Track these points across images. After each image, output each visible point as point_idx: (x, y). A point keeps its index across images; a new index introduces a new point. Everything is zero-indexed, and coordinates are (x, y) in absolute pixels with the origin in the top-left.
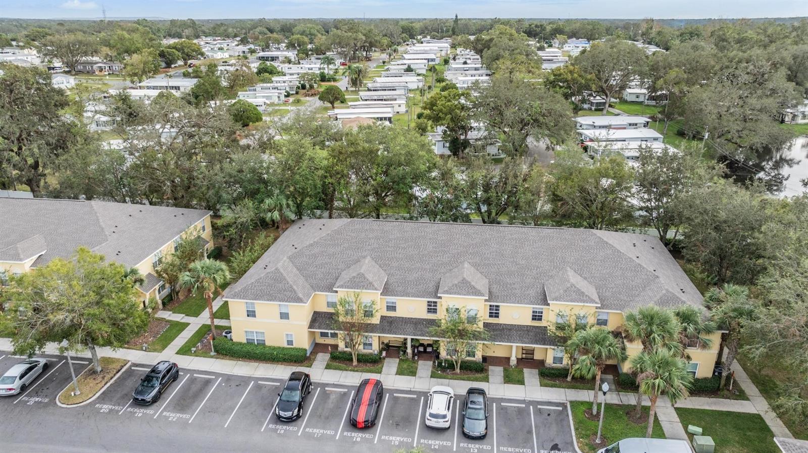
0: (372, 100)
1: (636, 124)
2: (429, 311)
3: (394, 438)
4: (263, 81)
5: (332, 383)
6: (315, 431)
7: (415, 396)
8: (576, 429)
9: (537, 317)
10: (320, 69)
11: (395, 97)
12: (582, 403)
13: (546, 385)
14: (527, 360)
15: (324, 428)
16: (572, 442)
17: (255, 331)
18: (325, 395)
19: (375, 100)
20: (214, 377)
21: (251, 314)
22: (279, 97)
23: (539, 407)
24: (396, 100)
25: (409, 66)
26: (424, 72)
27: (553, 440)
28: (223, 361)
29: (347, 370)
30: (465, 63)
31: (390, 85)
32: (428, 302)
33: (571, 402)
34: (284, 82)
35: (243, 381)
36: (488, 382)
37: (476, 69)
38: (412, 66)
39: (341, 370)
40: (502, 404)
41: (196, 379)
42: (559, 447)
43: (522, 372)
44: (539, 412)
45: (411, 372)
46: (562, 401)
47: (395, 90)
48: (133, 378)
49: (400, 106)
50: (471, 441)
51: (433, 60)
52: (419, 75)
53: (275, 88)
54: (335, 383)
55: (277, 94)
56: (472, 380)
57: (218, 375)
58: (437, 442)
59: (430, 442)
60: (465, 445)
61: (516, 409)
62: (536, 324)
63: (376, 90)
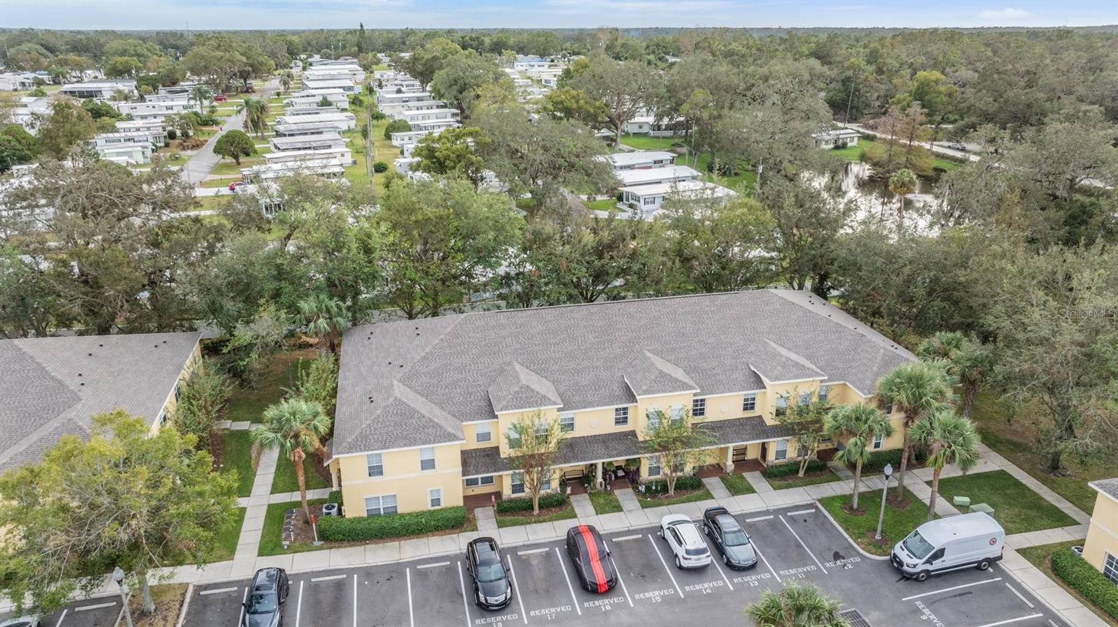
0: (294, 149)
1: (662, 162)
2: (618, 422)
3: (651, 594)
4: (103, 129)
5: (522, 544)
6: (543, 612)
7: (640, 536)
8: (847, 530)
9: (749, 405)
10: (185, 107)
11: (329, 143)
12: (833, 498)
13: (780, 488)
14: (742, 463)
15: (552, 606)
16: (852, 546)
17: (380, 496)
18: (523, 563)
19: (299, 149)
20: (345, 576)
21: (375, 471)
22: (143, 153)
23: (789, 514)
24: (330, 147)
25: (325, 98)
26: (346, 105)
27: (829, 549)
28: (342, 550)
29: (530, 523)
30: (399, 91)
31: (311, 125)
32: (617, 410)
33: (820, 500)
34: (138, 129)
35: (394, 572)
36: (713, 498)
37: (419, 99)
38: (330, 98)
39: (522, 524)
40: (747, 521)
41: (317, 585)
42: (841, 554)
43: (743, 477)
44: (792, 520)
45: (614, 507)
46: (809, 502)
47: (321, 133)
48: (213, 608)
49: (343, 155)
50: (742, 573)
51: (350, 88)
52: (344, 110)
53: (129, 140)
54: (525, 543)
55: (140, 148)
56: (694, 501)
57: (350, 572)
58: (706, 585)
59: (697, 587)
60: (740, 579)
61: (765, 522)
62: (749, 414)
63: (292, 135)
